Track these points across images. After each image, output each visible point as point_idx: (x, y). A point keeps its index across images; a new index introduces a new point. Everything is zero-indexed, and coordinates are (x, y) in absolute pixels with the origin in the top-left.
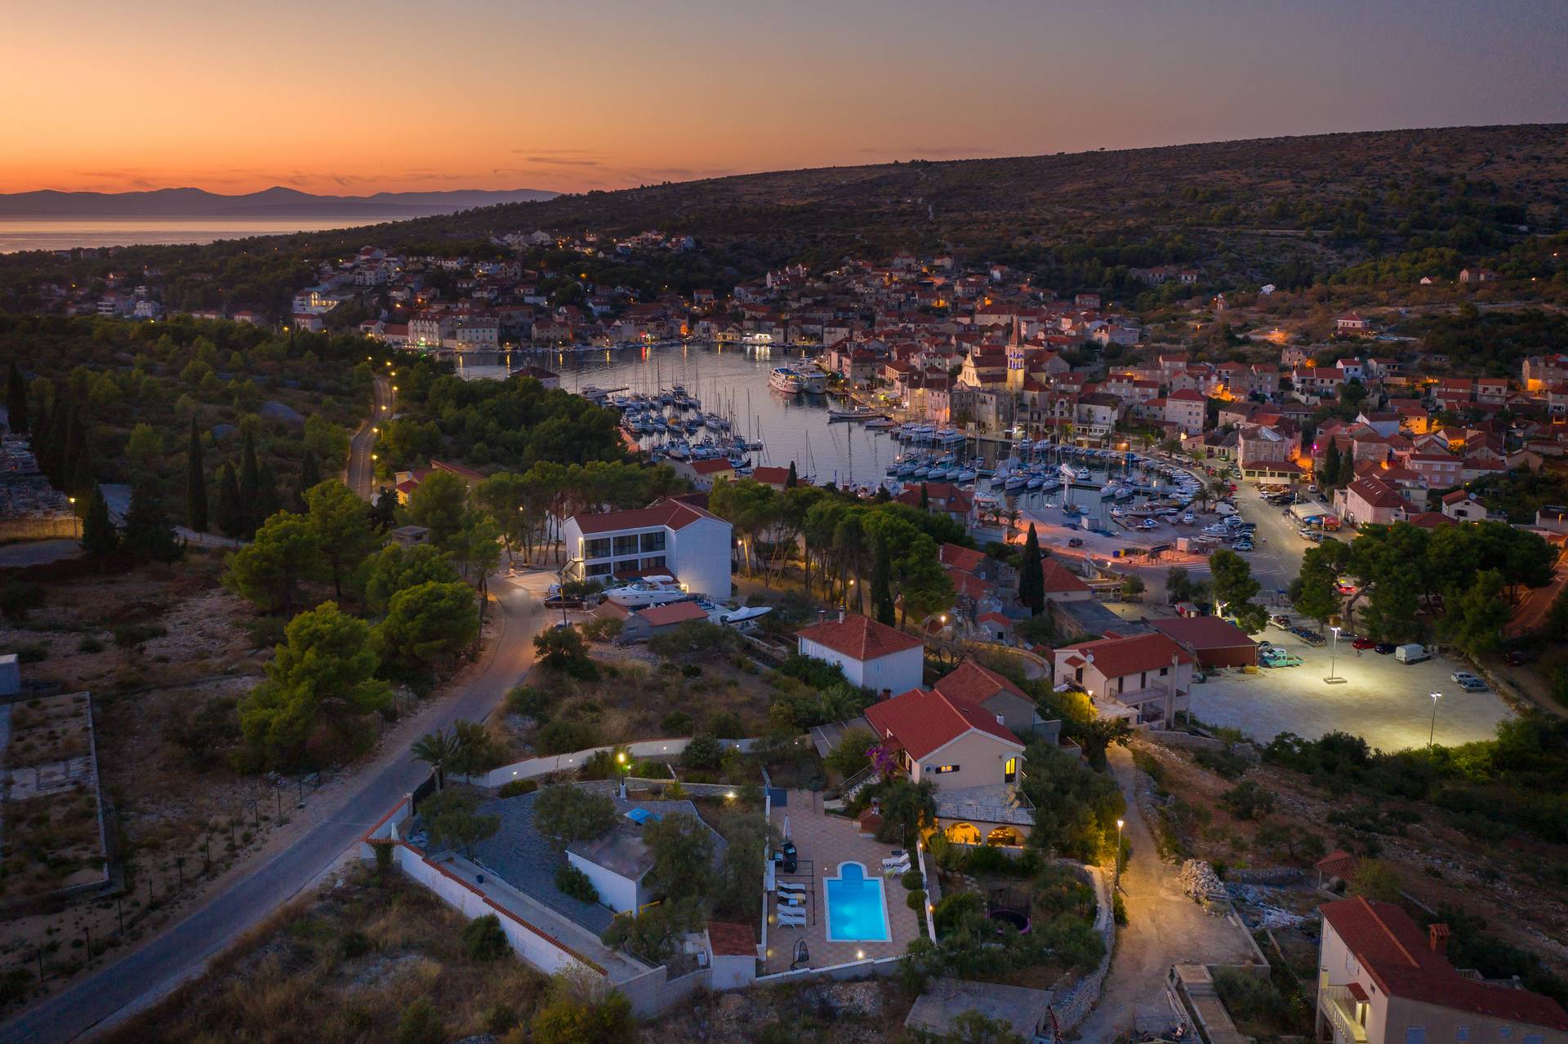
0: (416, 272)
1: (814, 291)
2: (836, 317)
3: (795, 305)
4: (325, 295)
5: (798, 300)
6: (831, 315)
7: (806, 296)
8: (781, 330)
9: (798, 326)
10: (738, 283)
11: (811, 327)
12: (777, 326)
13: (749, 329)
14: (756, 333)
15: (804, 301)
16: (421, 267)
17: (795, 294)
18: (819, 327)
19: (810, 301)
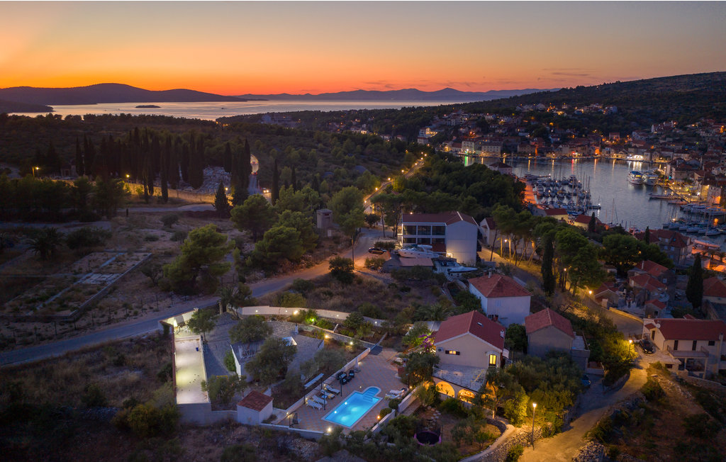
0: (473, 120)
1: (675, 134)
2: (683, 148)
3: (661, 141)
4: (432, 130)
5: (665, 139)
6: (681, 147)
7: (669, 137)
8: (649, 154)
9: (659, 152)
10: (634, 130)
11: (667, 153)
12: (647, 152)
13: (631, 152)
14: (634, 155)
15: (668, 139)
16: (477, 118)
17: (664, 136)
18: (671, 153)
19: (671, 139)
